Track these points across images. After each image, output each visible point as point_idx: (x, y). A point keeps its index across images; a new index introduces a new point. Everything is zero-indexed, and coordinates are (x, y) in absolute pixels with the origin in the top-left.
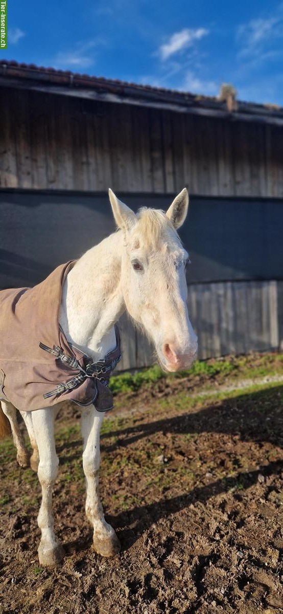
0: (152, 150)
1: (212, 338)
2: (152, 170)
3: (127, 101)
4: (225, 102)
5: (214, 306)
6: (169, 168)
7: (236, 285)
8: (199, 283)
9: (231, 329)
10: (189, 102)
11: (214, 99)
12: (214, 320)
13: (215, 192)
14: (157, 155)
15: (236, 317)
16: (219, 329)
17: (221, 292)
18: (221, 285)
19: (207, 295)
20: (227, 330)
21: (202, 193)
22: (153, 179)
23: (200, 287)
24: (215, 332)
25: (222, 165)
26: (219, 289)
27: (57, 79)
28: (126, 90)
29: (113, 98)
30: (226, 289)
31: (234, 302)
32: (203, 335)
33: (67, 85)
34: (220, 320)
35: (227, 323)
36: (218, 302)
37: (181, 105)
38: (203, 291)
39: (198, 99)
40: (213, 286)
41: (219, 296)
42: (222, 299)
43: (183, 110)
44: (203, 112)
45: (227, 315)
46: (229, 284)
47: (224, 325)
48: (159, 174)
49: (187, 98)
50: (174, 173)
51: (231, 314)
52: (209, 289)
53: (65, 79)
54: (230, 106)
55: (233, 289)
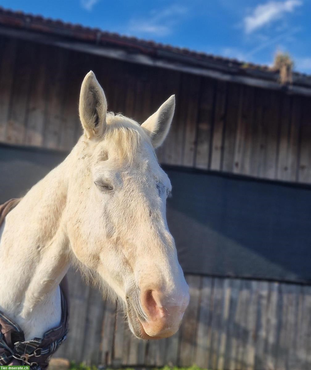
0: (199, 121)
1: (244, 346)
2: (196, 143)
3: (160, 64)
4: (278, 72)
5: (252, 309)
6: (217, 141)
7: (284, 287)
8: (237, 277)
9: (272, 339)
10: (234, 70)
11: (266, 68)
12: (251, 326)
13: (271, 175)
14: (205, 127)
15: (280, 326)
16: (256, 337)
17: (265, 293)
18: (265, 284)
19: (245, 294)
20: (266, 341)
21: (255, 175)
22: (196, 153)
23: (238, 282)
24: (250, 340)
25: (284, 145)
26: (263, 288)
27: (83, 36)
28: (160, 52)
29: (144, 60)
30: (270, 291)
31: (280, 307)
32: (234, 342)
33: (93, 43)
34: (258, 326)
35: (268, 332)
36: (259, 304)
37: (224, 72)
38: (241, 289)
39: (245, 67)
40: (254, 284)
41: (260, 297)
42: (264, 302)
43: (226, 78)
44: (251, 82)
45: (268, 321)
46: (276, 285)
47: (263, 333)
48: (204, 148)
49: (230, 65)
50: (222, 148)
51: (274, 321)
52: (249, 287)
53: (91, 37)
54: (283, 77)
55: (280, 292)
